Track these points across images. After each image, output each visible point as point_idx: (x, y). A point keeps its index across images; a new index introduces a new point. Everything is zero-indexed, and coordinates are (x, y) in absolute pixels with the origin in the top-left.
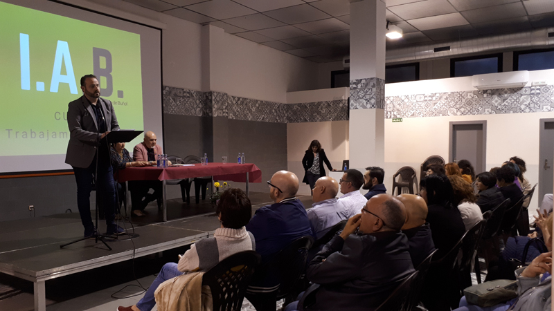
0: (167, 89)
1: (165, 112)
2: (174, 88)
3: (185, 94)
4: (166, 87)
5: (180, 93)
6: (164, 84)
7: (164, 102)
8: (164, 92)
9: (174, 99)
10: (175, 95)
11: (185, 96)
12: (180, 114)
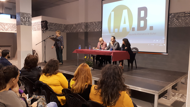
0: (172, 14)
1: (169, 27)
2: (177, 13)
3: (186, 15)
4: (171, 14)
5: (182, 15)
6: (171, 12)
7: (169, 21)
8: (170, 17)
9: (177, 19)
10: (178, 17)
11: (186, 16)
12: (181, 26)
